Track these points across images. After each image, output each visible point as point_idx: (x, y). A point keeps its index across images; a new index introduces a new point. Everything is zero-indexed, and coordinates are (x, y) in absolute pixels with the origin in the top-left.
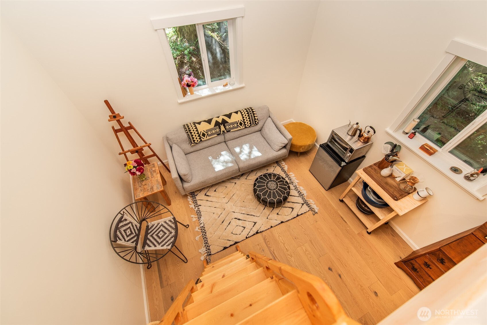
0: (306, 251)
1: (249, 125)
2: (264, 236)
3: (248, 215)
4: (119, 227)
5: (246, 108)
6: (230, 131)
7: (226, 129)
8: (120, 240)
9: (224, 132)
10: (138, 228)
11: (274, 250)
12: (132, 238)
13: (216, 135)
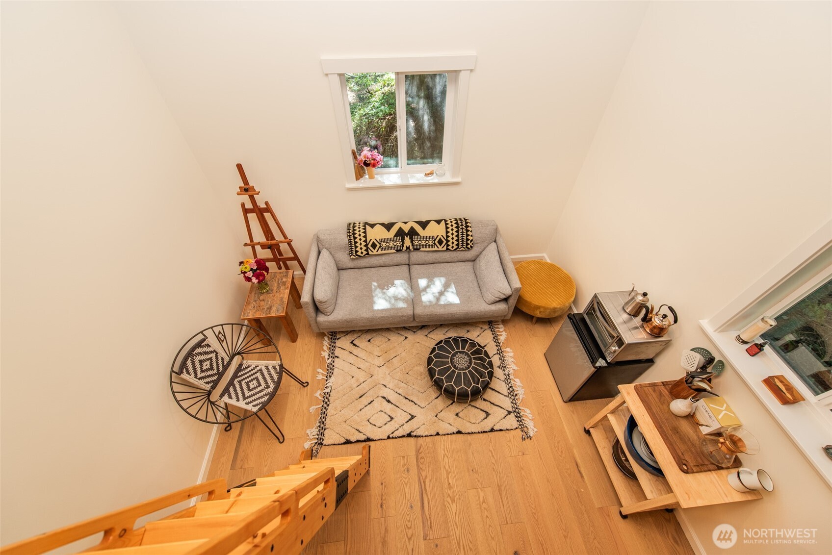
0: (484, 502)
1: (455, 247)
2: (419, 446)
3: (406, 398)
4: (194, 353)
5: (457, 217)
6: (420, 249)
7: (413, 245)
8: (188, 373)
9: (408, 248)
10: (225, 364)
11: (426, 476)
12: (209, 376)
13: (394, 251)
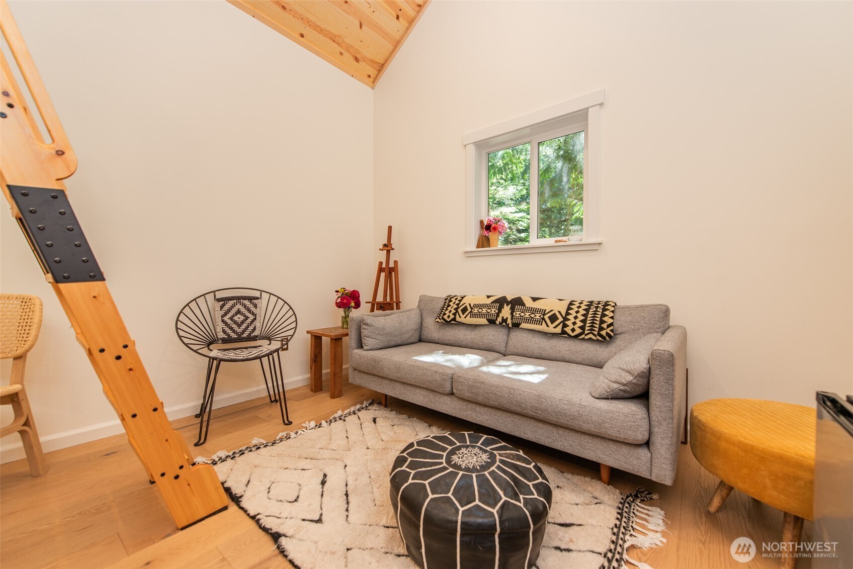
1: (578, 331)
4: (242, 301)
6: (520, 324)
7: (512, 318)
8: (222, 308)
9: (504, 320)
10: (252, 335)
12: (231, 329)
13: (484, 321)
